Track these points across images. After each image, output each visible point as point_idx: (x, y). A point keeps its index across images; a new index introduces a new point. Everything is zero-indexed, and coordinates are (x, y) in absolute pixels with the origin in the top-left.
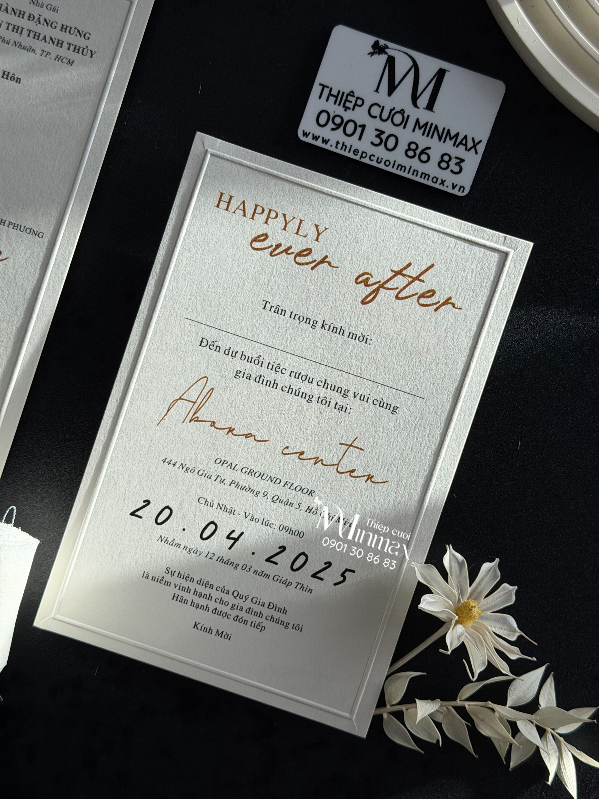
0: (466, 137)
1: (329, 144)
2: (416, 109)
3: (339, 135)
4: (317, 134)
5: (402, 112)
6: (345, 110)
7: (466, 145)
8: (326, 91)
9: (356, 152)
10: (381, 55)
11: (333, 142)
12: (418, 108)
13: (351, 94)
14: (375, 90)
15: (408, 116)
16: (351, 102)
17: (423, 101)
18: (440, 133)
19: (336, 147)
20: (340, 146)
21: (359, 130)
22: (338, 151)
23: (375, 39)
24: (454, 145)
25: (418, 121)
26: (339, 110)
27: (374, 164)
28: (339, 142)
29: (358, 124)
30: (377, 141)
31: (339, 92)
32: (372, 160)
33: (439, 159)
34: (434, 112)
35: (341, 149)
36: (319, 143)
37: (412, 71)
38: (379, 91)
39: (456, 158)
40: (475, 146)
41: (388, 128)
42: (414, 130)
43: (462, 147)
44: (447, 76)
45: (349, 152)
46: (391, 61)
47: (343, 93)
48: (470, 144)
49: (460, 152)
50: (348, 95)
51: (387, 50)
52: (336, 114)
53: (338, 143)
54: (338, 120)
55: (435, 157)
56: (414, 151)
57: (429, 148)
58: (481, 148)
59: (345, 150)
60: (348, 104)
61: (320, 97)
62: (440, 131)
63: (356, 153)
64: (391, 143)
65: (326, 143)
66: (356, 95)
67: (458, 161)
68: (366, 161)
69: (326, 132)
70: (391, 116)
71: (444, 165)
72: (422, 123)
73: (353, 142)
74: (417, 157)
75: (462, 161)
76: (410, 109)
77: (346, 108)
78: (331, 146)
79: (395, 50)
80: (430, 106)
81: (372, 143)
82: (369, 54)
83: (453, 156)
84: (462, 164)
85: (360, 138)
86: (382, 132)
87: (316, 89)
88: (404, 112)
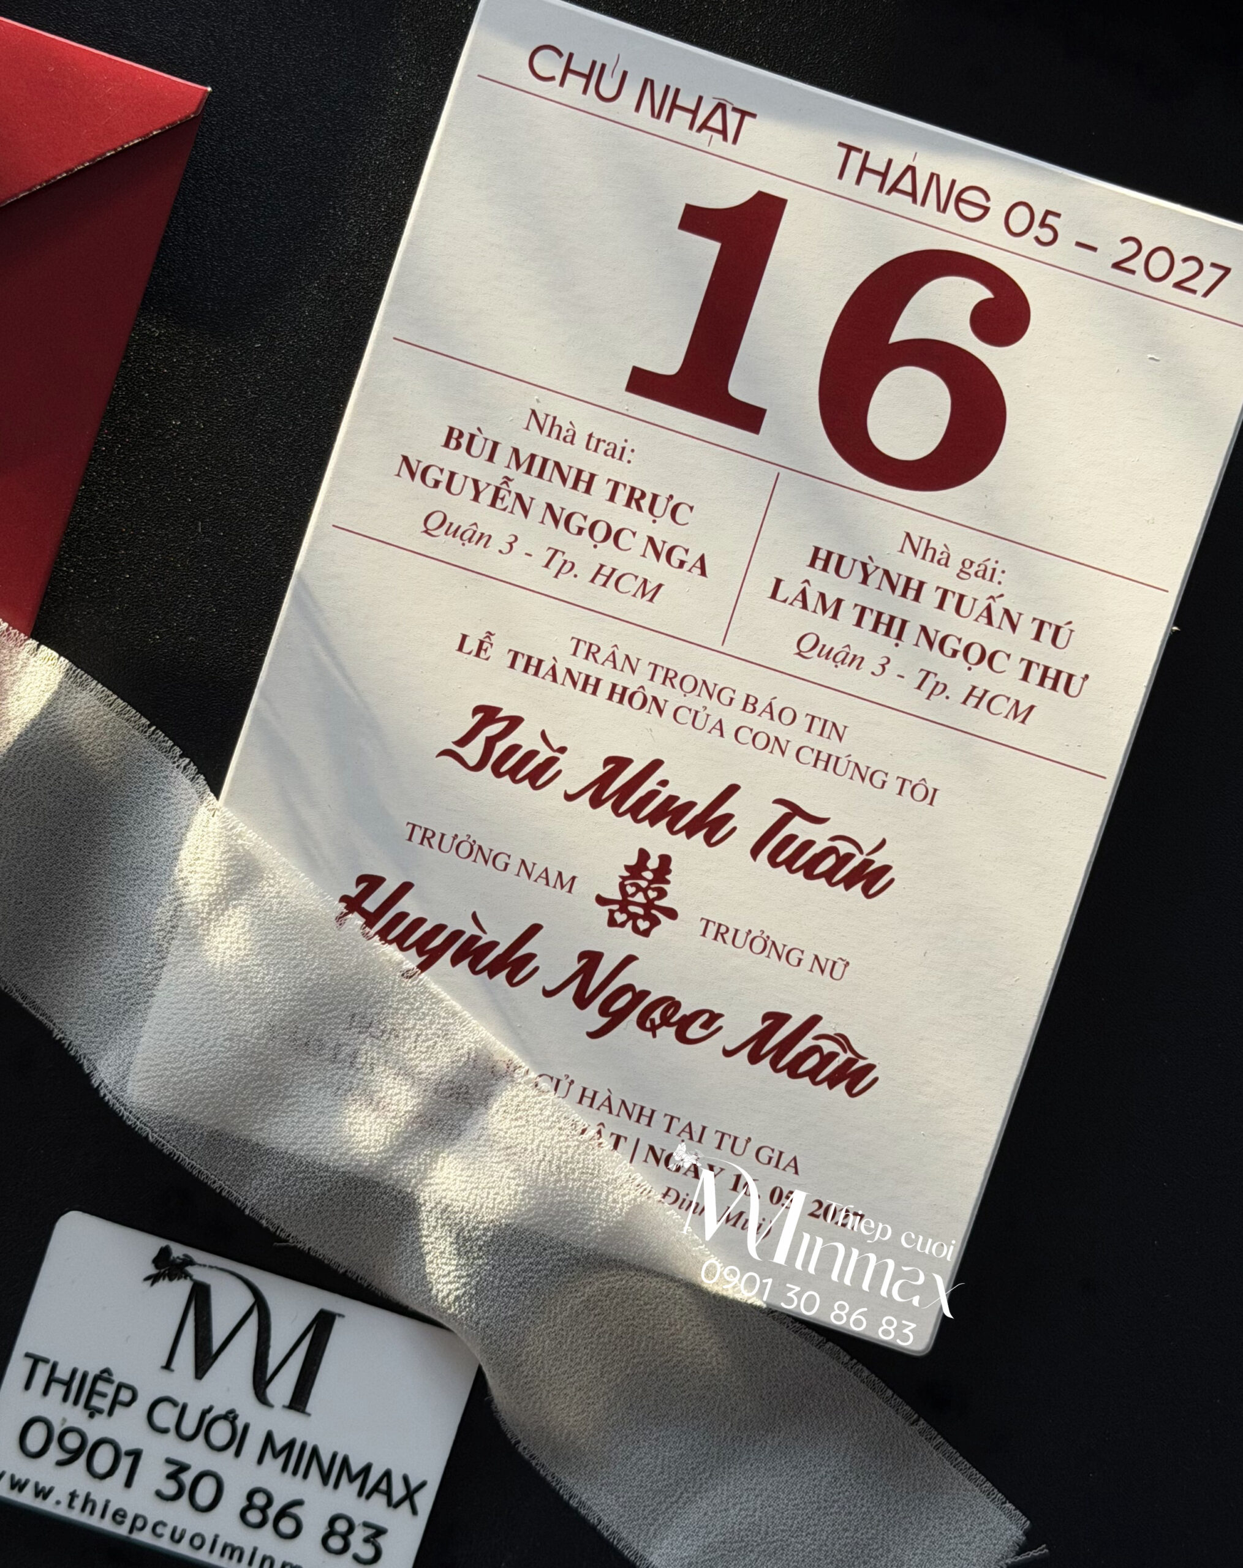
0: (387, 1474)
1: (52, 1498)
2: (263, 1409)
3: (75, 1477)
4: (21, 1476)
5: (230, 1417)
6: (91, 1416)
7: (388, 1493)
8: (43, 1372)
9: (119, 1516)
10: (175, 1283)
11: (61, 1494)
12: (271, 1406)
13: (105, 1375)
14: (164, 1363)
15: (246, 1428)
16: (103, 1395)
17: (282, 1388)
18: (326, 1465)
19: (70, 1505)
20: (78, 1503)
21: (126, 1463)
22: (75, 1515)
23: (163, 1243)
24: (360, 1494)
25: (269, 1438)
26: (76, 1416)
27: (165, 1544)
28: (78, 1493)
29: (124, 1448)
30: (171, 1488)
31: (74, 1372)
32: (161, 1536)
33: (323, 1529)
34: (309, 1415)
35: (83, 1509)
36: (26, 1498)
37: (254, 1319)
38: (174, 1366)
39: (366, 1525)
40: (410, 1495)
41: (197, 1456)
42: (260, 1461)
43: (379, 1500)
44: (338, 1324)
45: (103, 1516)
46: (200, 1296)
47: (85, 1376)
48: (398, 1492)
49: (375, 1510)
50: (96, 1379)
51: (190, 1269)
52: (67, 1425)
53: (73, 1496)
54: (72, 1441)
55: (315, 1524)
56: (263, 1510)
57: (299, 1503)
58: (425, 1501)
59: (92, 1513)
60: (96, 1402)
61: (27, 1386)
62: (326, 1462)
63: (118, 1518)
64: (205, 1492)
65: (45, 1497)
66: (117, 1378)
67: (370, 1532)
68: (144, 1537)
69: (42, 1472)
70: (205, 1425)
71: (336, 1543)
72: (280, 1443)
73: (111, 1491)
74: (269, 1525)
75: (380, 1532)
76: (249, 1410)
77: (93, 1412)
78: (58, 1503)
79: (211, 1267)
80: (299, 1401)
81: (159, 1494)
82: (147, 1279)
83: (357, 1521)
84: (382, 1541)
85: (128, 1483)
86: (183, 1468)
87: (17, 1367)
88: (236, 1417)
